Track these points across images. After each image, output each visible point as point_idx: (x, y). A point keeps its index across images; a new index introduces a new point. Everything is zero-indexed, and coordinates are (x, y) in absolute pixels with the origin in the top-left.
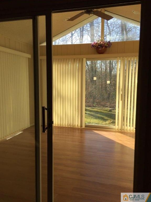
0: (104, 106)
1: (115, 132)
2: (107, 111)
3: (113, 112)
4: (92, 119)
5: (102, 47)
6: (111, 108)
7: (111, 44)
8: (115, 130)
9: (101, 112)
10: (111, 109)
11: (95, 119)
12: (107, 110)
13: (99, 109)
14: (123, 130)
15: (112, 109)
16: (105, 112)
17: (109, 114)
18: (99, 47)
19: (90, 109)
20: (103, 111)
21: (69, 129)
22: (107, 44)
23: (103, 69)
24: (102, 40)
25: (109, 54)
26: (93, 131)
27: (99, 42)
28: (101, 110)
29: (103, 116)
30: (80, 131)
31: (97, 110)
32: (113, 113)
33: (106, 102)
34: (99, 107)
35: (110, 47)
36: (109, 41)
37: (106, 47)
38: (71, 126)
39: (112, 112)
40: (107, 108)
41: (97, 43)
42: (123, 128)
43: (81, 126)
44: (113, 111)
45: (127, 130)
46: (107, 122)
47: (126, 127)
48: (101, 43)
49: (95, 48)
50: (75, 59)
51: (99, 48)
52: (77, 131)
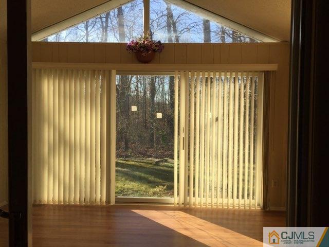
0: (145, 155)
1: (174, 209)
2: (151, 164)
3: (162, 166)
4: (127, 181)
5: (148, 50)
6: (156, 158)
7: (163, 47)
8: (173, 206)
9: (141, 167)
10: (157, 160)
11: (133, 181)
12: (151, 162)
13: (136, 160)
14: (189, 204)
15: (159, 160)
16: (149, 166)
17: (155, 169)
18: (142, 49)
19: (122, 162)
20: (144, 164)
21: (83, 209)
22: (156, 46)
23: (141, 92)
24: (146, 38)
25: (159, 63)
26: (133, 211)
27: (140, 42)
28: (141, 162)
29: (146, 176)
30: (104, 213)
31: (133, 163)
32: (161, 168)
33: (147, 148)
34: (137, 157)
35: (161, 51)
36: (159, 42)
37: (154, 51)
38: (87, 202)
39: (160, 166)
40: (150, 159)
41: (137, 43)
42: (188, 201)
43: (108, 201)
44: (161, 164)
45: (194, 204)
46: (157, 189)
47: (193, 199)
48: (146, 42)
49: (134, 51)
50: (94, 71)
51: (142, 52)
52: (100, 213)
